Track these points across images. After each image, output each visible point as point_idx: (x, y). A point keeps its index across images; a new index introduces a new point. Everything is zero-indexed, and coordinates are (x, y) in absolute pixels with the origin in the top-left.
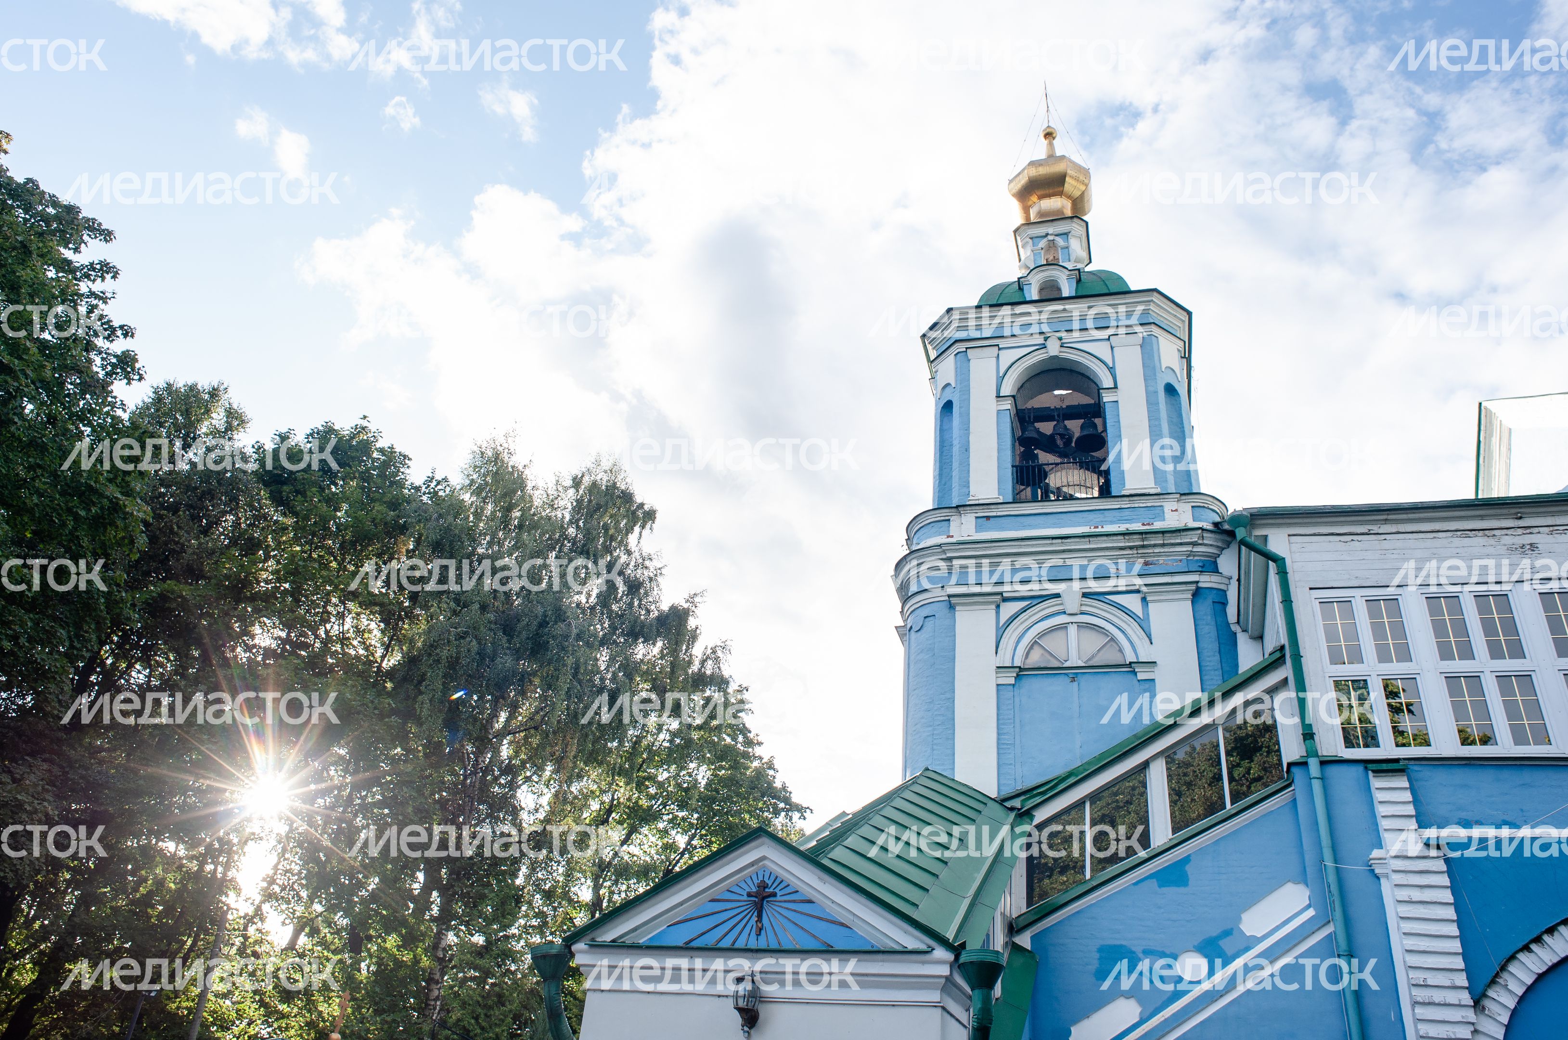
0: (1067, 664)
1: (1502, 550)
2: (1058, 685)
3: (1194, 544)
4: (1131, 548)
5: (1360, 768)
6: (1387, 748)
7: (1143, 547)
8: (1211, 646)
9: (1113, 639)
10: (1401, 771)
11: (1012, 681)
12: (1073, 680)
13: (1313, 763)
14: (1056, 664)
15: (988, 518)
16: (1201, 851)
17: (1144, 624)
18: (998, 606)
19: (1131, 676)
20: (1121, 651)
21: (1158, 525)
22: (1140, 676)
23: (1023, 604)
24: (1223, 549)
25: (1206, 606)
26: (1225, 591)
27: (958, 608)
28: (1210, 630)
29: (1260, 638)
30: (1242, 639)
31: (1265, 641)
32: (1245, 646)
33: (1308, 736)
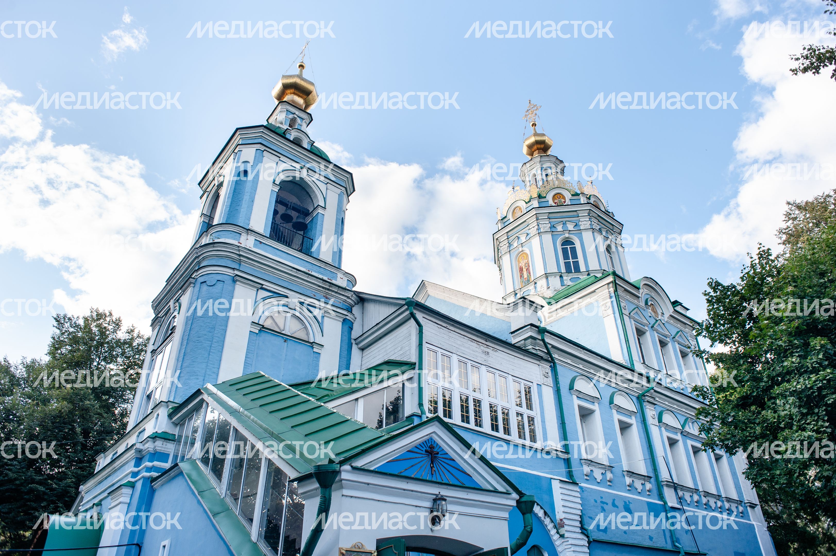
0: (283, 332)
1: (480, 351)
2: (278, 341)
3: (348, 297)
4: (323, 288)
7: (328, 289)
8: (346, 347)
9: (306, 328)
11: (257, 331)
12: (285, 341)
13: (424, 417)
14: (278, 331)
15: (261, 242)
17: (321, 325)
18: (258, 290)
19: (310, 348)
20: (308, 334)
21: (334, 282)
22: (315, 350)
23: (270, 294)
24: (356, 304)
25: (346, 328)
26: (353, 323)
27: (238, 283)
28: (346, 338)
29: (362, 349)
30: (354, 347)
31: (366, 352)
32: (355, 350)
33: (421, 405)
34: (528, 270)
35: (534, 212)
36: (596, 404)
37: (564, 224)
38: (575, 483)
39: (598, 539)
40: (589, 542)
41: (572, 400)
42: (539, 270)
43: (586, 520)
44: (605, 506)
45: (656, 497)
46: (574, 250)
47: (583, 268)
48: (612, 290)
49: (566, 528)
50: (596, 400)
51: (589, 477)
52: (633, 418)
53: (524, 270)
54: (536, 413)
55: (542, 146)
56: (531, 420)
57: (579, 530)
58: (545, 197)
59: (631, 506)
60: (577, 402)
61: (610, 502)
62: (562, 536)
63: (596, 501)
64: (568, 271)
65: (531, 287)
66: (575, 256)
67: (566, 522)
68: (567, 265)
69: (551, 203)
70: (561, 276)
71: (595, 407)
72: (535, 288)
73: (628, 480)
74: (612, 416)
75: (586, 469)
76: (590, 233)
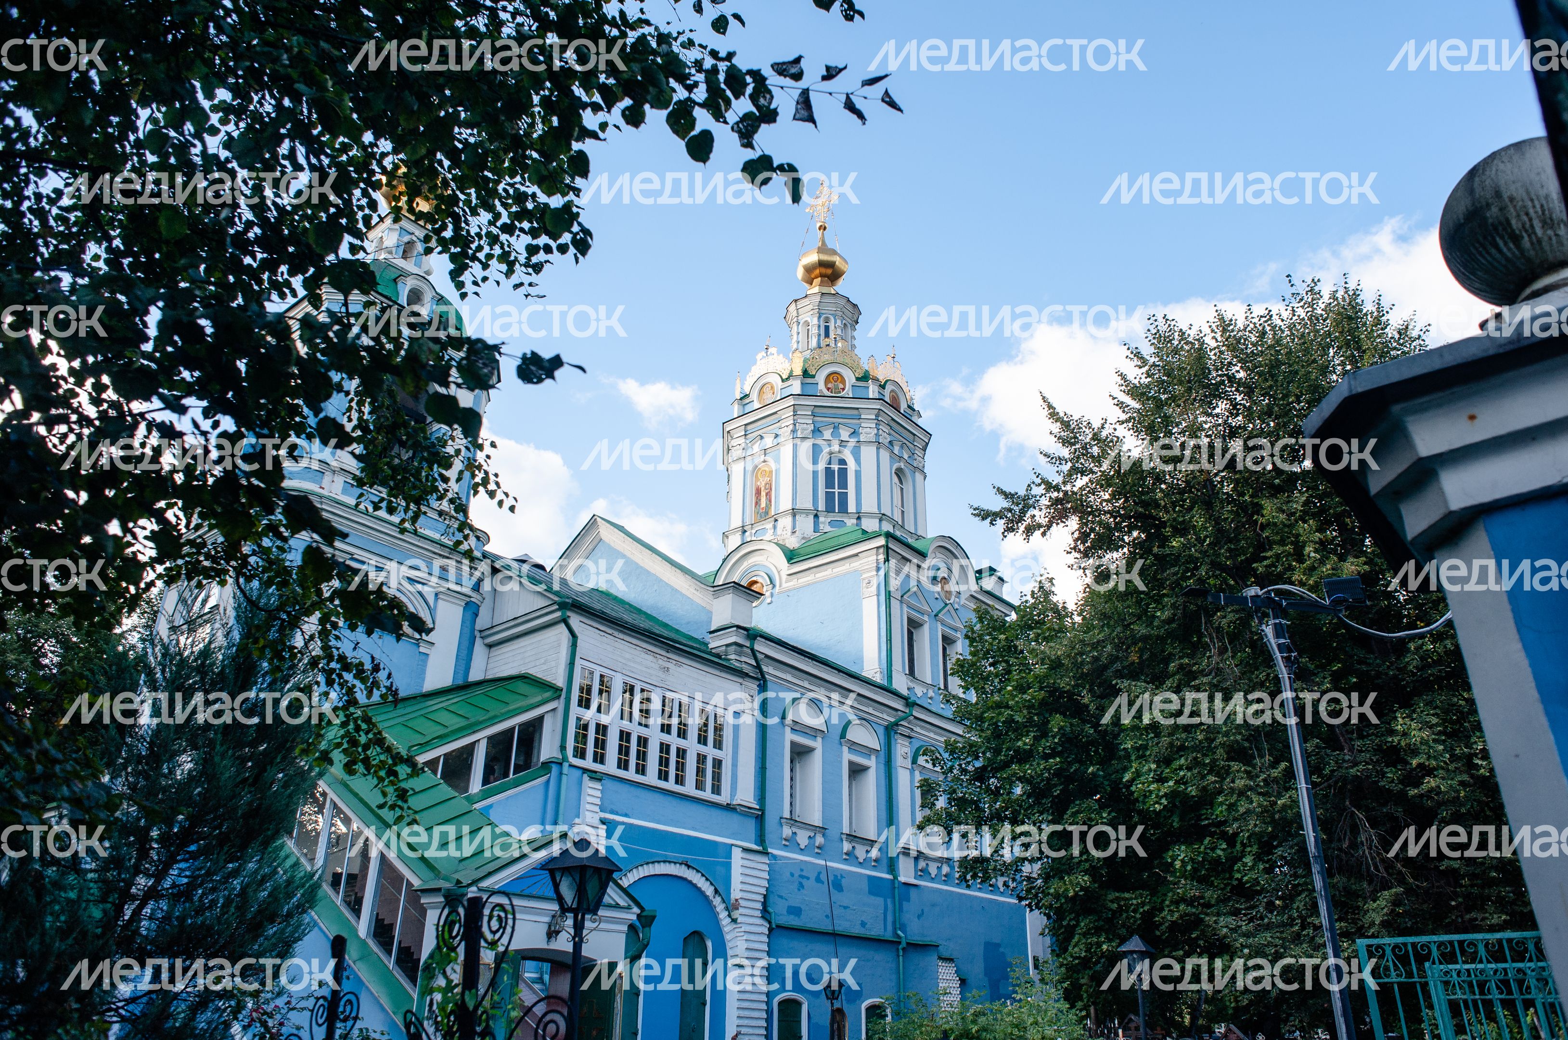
1: (656, 666)
4: (440, 555)
5: (580, 772)
6: (588, 763)
7: (447, 558)
8: (466, 643)
10: (600, 780)
12: (380, 637)
13: (566, 765)
15: (353, 486)
16: (499, 802)
17: (432, 613)
19: (415, 647)
22: (422, 650)
25: (469, 615)
26: (479, 608)
28: (467, 631)
29: (490, 646)
30: (479, 643)
31: (496, 651)
32: (479, 648)
33: (563, 748)
34: (768, 494)
35: (791, 401)
36: (819, 739)
37: (836, 428)
38: (765, 853)
39: (786, 924)
40: (771, 930)
41: (783, 734)
42: (784, 502)
43: (772, 899)
44: (804, 882)
45: (885, 868)
46: (843, 473)
47: (852, 508)
48: (882, 557)
49: (741, 910)
50: (819, 734)
51: (791, 843)
52: (873, 758)
53: (763, 494)
54: (725, 754)
55: (829, 271)
56: (718, 763)
57: (758, 914)
58: (813, 377)
59: (844, 882)
60: (789, 737)
61: (813, 876)
62: (734, 921)
63: (792, 875)
64: (830, 509)
65: (769, 525)
66: (844, 484)
67: (742, 902)
68: (829, 497)
69: (821, 386)
70: (816, 516)
71: (817, 744)
72: (775, 527)
73: (847, 846)
74: (840, 756)
75: (787, 831)
76: (873, 449)
